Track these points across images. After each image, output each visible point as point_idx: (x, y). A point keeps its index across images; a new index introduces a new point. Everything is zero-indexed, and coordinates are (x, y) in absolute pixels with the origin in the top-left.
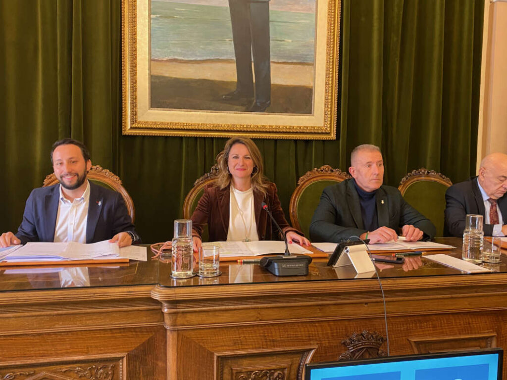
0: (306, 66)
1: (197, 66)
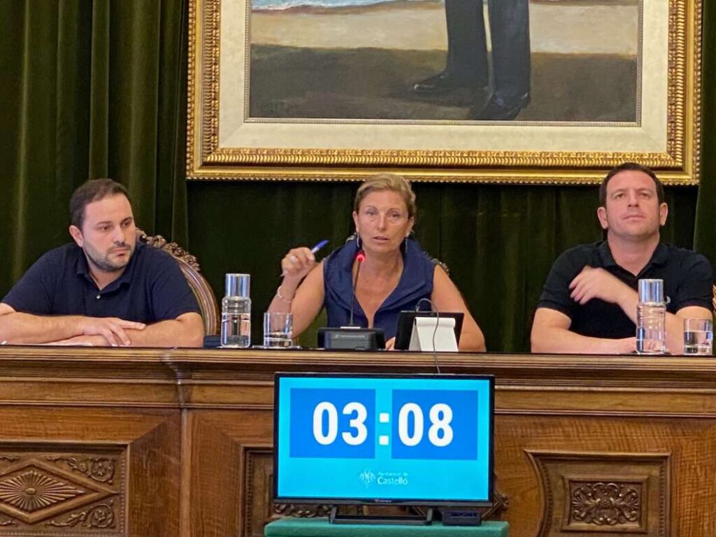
0: (619, 7)
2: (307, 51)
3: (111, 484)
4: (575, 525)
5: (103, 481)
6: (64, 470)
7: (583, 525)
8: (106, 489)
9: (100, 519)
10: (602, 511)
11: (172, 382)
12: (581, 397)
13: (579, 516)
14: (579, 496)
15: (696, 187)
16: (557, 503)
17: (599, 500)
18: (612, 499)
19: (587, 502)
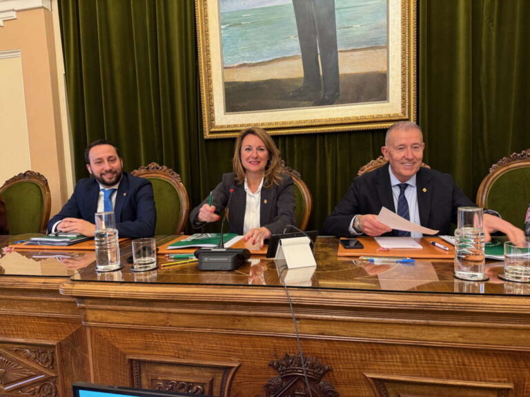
0: (378, 50)
8: (49, 373)
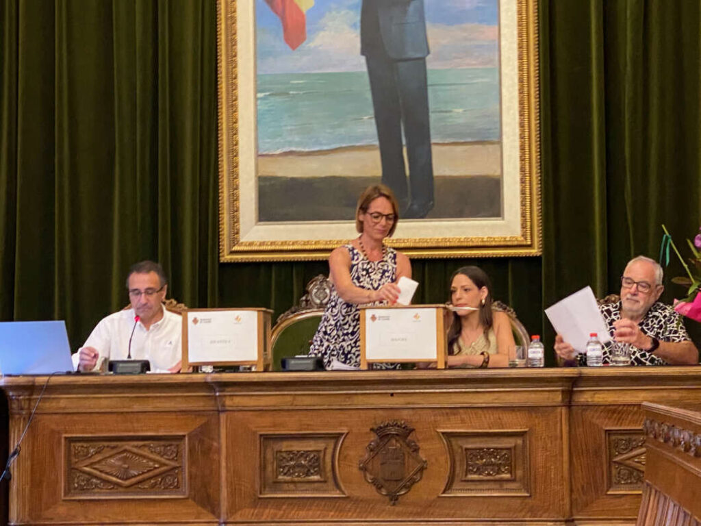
1: (322, 157)
2: (293, 179)
3: (177, 460)
4: (471, 477)
5: (171, 458)
6: (146, 452)
7: (475, 477)
8: (173, 464)
9: (169, 483)
10: (487, 467)
11: (212, 394)
12: (471, 395)
13: (472, 471)
14: (471, 458)
15: (540, 257)
16: (458, 463)
17: (484, 460)
18: (493, 460)
19: (477, 462)
